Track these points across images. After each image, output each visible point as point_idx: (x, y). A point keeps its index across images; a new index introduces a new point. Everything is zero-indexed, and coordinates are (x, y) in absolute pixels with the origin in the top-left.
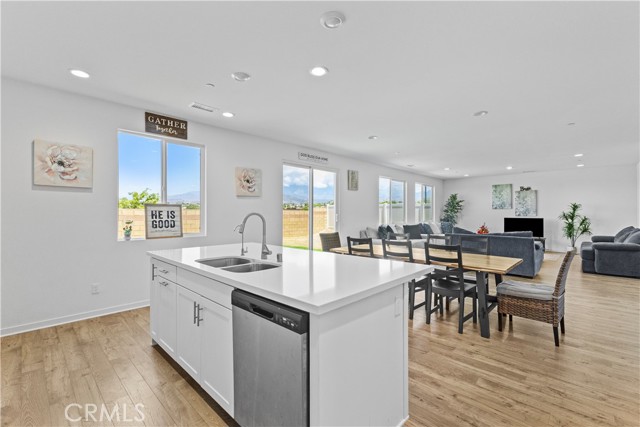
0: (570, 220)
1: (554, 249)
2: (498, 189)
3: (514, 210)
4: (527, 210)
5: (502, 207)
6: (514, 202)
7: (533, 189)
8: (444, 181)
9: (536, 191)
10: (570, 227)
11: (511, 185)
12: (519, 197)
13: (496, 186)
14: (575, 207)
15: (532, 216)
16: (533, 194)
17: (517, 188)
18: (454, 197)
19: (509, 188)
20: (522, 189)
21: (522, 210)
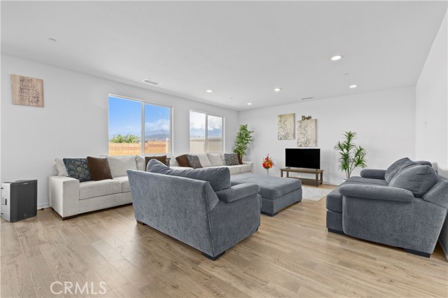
0: (345, 151)
1: (332, 182)
2: (283, 119)
3: (296, 141)
4: (308, 140)
5: (286, 137)
6: (297, 132)
7: (313, 118)
8: (239, 112)
9: (316, 120)
10: (346, 157)
11: (294, 114)
12: (300, 127)
13: (281, 116)
14: (350, 136)
15: (312, 146)
16: (314, 123)
17: (299, 118)
18: (244, 128)
19: (292, 118)
20: (304, 118)
21: (303, 140)
